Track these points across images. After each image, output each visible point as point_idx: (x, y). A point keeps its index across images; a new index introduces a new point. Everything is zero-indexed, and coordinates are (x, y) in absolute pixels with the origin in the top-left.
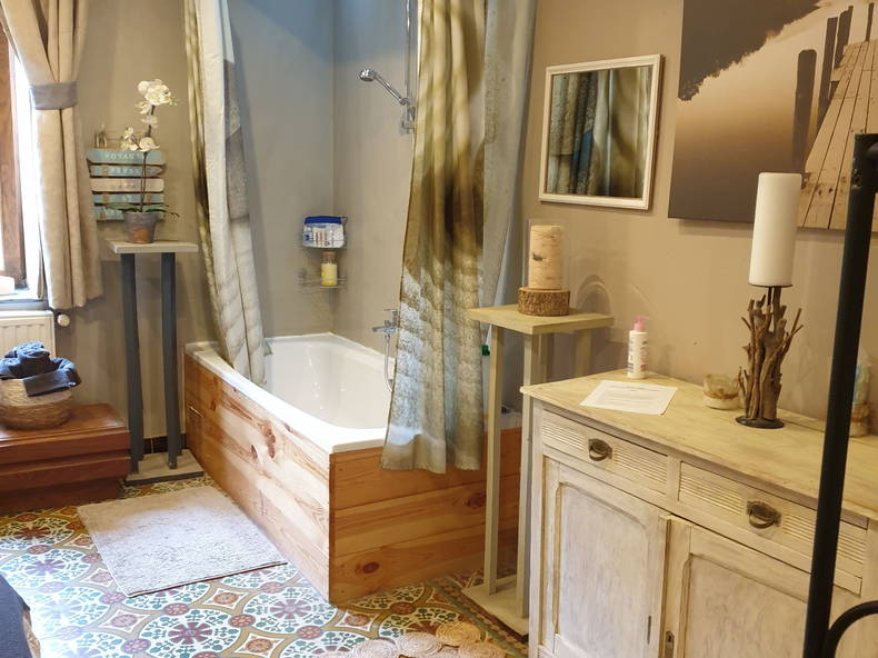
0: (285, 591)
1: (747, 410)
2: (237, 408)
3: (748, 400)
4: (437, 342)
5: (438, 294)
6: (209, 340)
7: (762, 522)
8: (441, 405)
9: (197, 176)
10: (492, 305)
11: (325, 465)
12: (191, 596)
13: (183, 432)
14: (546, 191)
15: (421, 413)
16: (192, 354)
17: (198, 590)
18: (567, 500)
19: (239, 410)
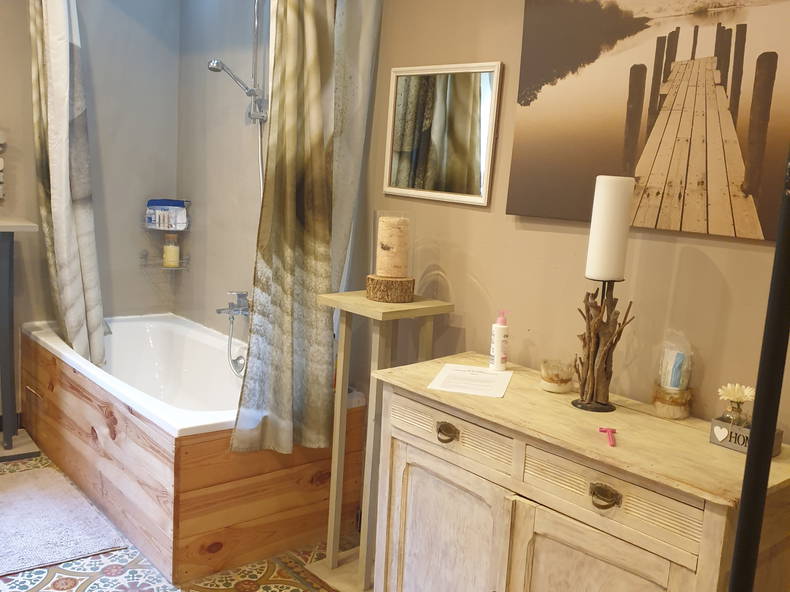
0: (127, 574)
1: (582, 394)
2: (78, 390)
3: (583, 385)
4: (287, 326)
5: (288, 279)
6: (47, 320)
7: (605, 503)
8: (289, 387)
9: (38, 156)
10: (338, 292)
11: (170, 449)
12: (28, 583)
13: (19, 411)
14: (390, 185)
15: (270, 395)
16: (30, 333)
17: (34, 577)
18: (413, 480)
19: (79, 391)
